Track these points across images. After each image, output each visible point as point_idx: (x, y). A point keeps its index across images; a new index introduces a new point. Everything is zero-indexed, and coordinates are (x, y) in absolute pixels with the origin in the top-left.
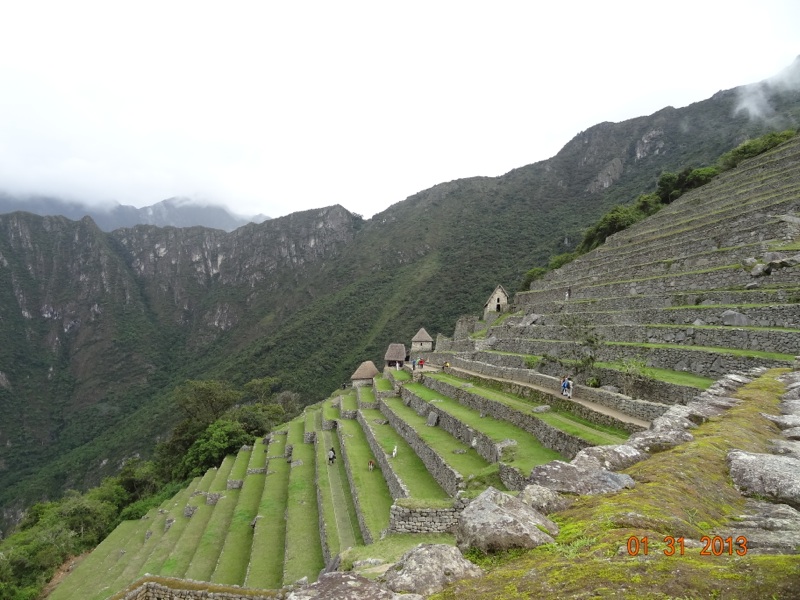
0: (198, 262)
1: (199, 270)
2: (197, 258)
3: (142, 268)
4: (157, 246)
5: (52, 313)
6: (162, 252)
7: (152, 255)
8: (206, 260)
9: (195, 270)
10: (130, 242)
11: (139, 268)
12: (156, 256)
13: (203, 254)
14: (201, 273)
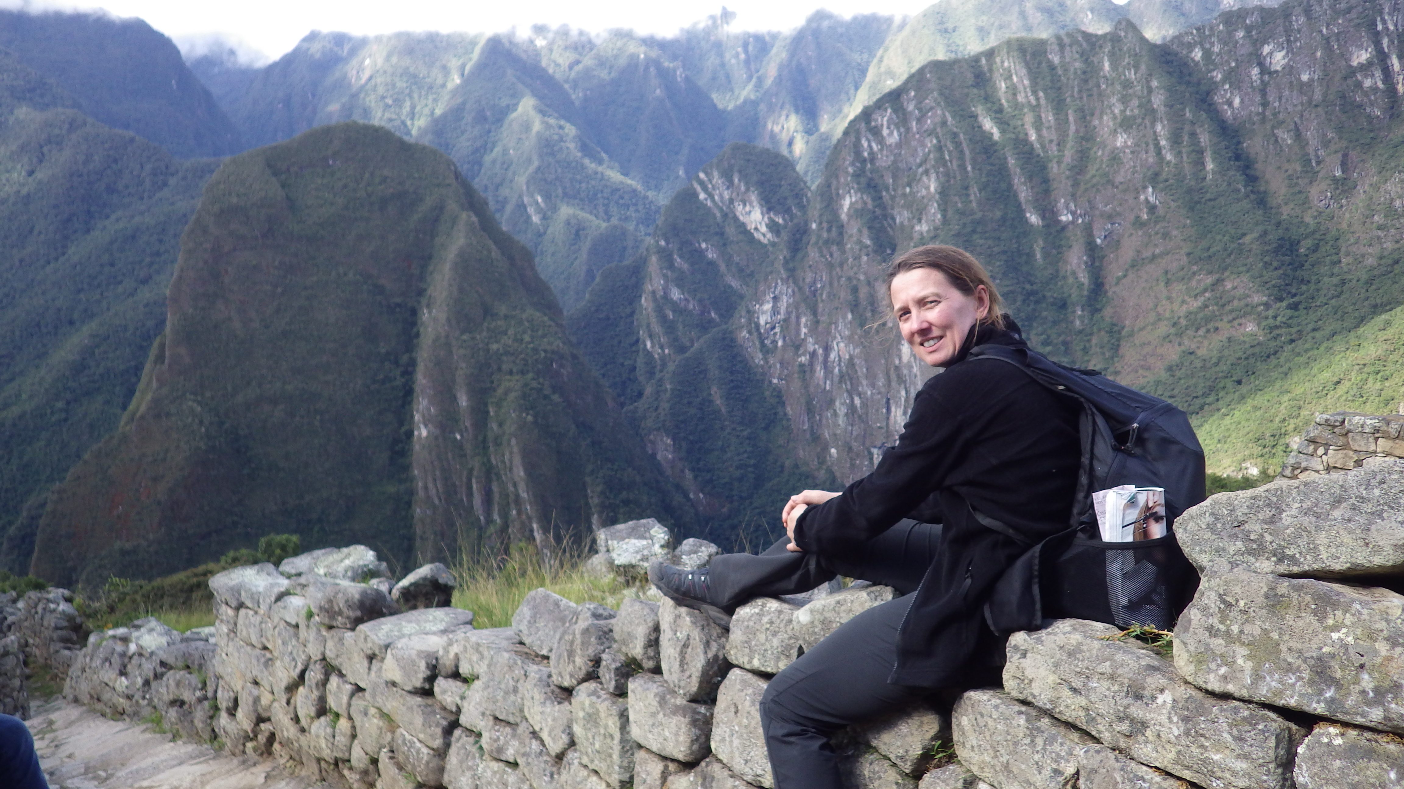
0: (1365, 68)
1: (1368, 83)
2: (1362, 56)
3: (1237, 101)
4: (1266, 49)
5: (1073, 213)
6: (1278, 60)
7: (1255, 71)
8: (1382, 57)
9: (1359, 85)
10: (1207, 54)
11: (1230, 104)
12: (1264, 70)
13: (1378, 44)
14: (1375, 89)
